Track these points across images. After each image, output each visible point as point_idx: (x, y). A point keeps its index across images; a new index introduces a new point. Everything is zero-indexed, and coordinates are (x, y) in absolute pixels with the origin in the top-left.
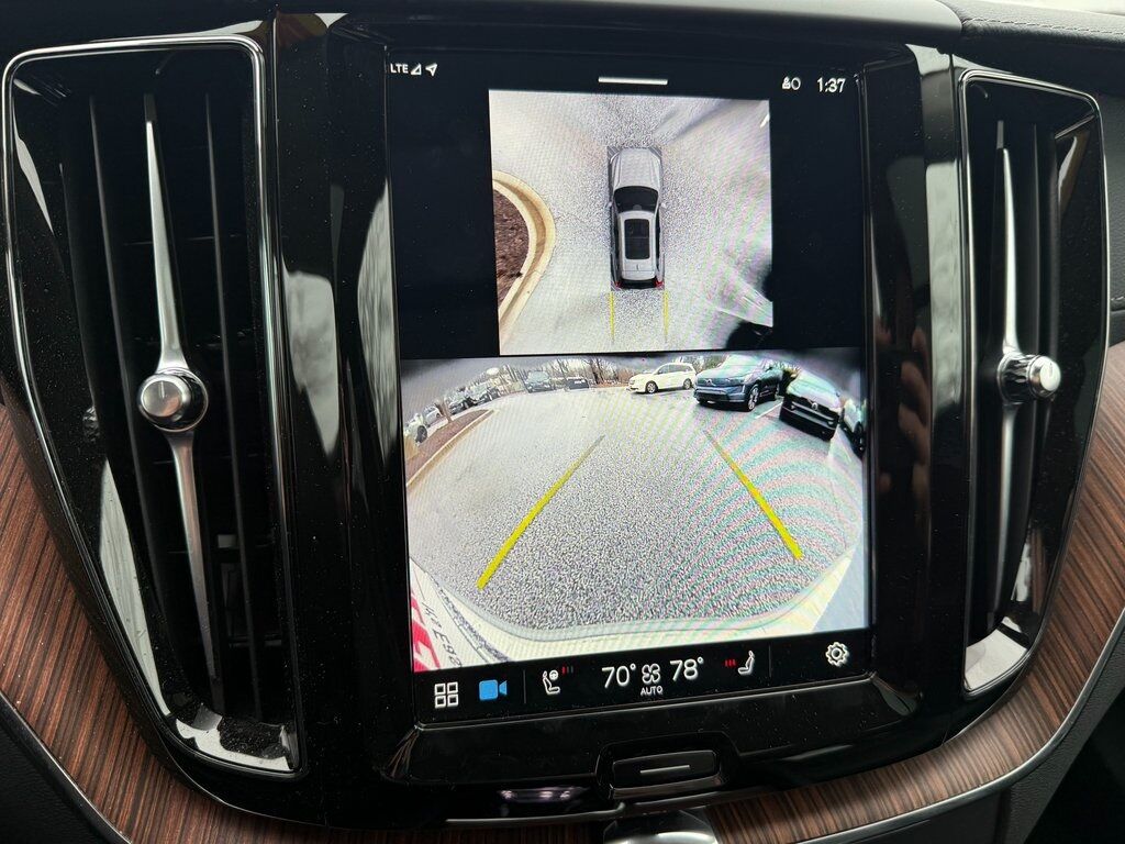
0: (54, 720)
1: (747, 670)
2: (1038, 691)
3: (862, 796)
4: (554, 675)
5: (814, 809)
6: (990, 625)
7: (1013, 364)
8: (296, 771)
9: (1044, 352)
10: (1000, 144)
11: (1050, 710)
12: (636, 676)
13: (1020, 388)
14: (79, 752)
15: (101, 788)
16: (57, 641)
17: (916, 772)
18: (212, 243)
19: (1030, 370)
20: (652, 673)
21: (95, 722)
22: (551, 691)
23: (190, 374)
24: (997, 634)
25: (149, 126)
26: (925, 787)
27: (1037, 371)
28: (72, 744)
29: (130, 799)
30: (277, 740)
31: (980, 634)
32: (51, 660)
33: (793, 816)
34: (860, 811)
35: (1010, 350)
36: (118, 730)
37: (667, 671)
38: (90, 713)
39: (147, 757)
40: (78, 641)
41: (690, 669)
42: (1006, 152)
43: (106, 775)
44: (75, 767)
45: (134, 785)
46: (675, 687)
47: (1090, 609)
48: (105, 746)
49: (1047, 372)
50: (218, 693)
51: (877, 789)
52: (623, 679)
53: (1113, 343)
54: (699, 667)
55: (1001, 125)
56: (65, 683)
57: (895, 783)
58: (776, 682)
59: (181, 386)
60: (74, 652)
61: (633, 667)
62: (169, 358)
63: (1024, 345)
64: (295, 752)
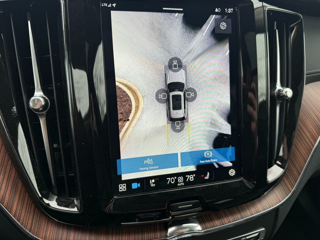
0: (7, 199)
1: (207, 177)
2: (286, 181)
3: (239, 212)
5: (226, 216)
6: (273, 163)
7: (279, 90)
8: (80, 211)
9: (287, 87)
10: (275, 28)
11: (289, 186)
12: (176, 180)
13: (281, 97)
14: (14, 208)
15: (22, 218)
16: (6, 176)
17: (253, 205)
18: (50, 57)
19: (284, 92)
20: (181, 179)
21: (19, 199)
22: (152, 185)
23: (44, 96)
24: (275, 166)
25: (29, 22)
26: (256, 208)
27: (286, 92)
28: (12, 206)
29: (30, 222)
30: (74, 202)
31: (271, 166)
32: (5, 182)
33: (221, 218)
34: (239, 216)
35: (278, 86)
36: (26, 201)
37: (185, 179)
38: (17, 197)
39: (35, 208)
40: (13, 176)
41: (191, 178)
42: (277, 30)
43: (23, 214)
44: (13, 213)
45: (31, 217)
46: (187, 183)
47: (300, 158)
48: (22, 207)
49: (289, 92)
50: (55, 190)
51: (243, 210)
52: (173, 181)
53: (306, 84)
54: (194, 177)
55: (275, 23)
56: (9, 188)
57: (248, 208)
59: (42, 100)
60: (12, 179)
61: (175, 178)
62: (38, 91)
63: (282, 85)
64: (79, 206)
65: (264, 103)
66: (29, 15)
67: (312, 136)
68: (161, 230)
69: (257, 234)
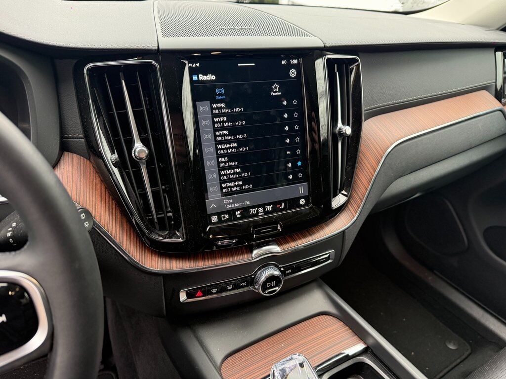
0: (118, 236)
1: (282, 207)
3: (310, 235)
4: (239, 212)
5: (300, 239)
6: (338, 193)
7: (340, 129)
8: (183, 239)
9: (348, 125)
10: (336, 71)
11: (353, 212)
12: (257, 211)
13: (342, 134)
14: (125, 243)
15: (131, 251)
16: (114, 218)
17: (322, 228)
18: (142, 111)
19: (344, 130)
20: (261, 210)
21: (127, 236)
22: (238, 216)
24: (340, 194)
25: (123, 81)
26: (325, 232)
27: (346, 130)
28: (123, 241)
29: (138, 254)
30: (175, 234)
31: (335, 195)
33: (295, 240)
34: (310, 238)
35: (340, 124)
37: (264, 209)
41: (269, 208)
42: (337, 73)
44: (124, 247)
45: (138, 251)
46: (266, 213)
47: (362, 187)
48: (130, 243)
49: (348, 130)
50: (157, 226)
51: (314, 233)
52: (254, 212)
53: (364, 121)
54: (272, 207)
55: (336, 65)
57: (318, 231)
58: (289, 209)
61: (257, 209)
62: (137, 142)
63: (343, 123)
65: (326, 141)
66: (121, 75)
67: (372, 167)
68: (247, 253)
69: (327, 256)
